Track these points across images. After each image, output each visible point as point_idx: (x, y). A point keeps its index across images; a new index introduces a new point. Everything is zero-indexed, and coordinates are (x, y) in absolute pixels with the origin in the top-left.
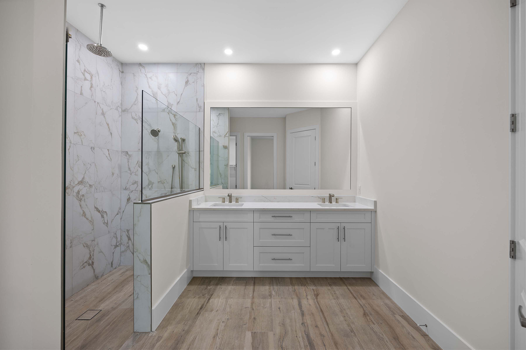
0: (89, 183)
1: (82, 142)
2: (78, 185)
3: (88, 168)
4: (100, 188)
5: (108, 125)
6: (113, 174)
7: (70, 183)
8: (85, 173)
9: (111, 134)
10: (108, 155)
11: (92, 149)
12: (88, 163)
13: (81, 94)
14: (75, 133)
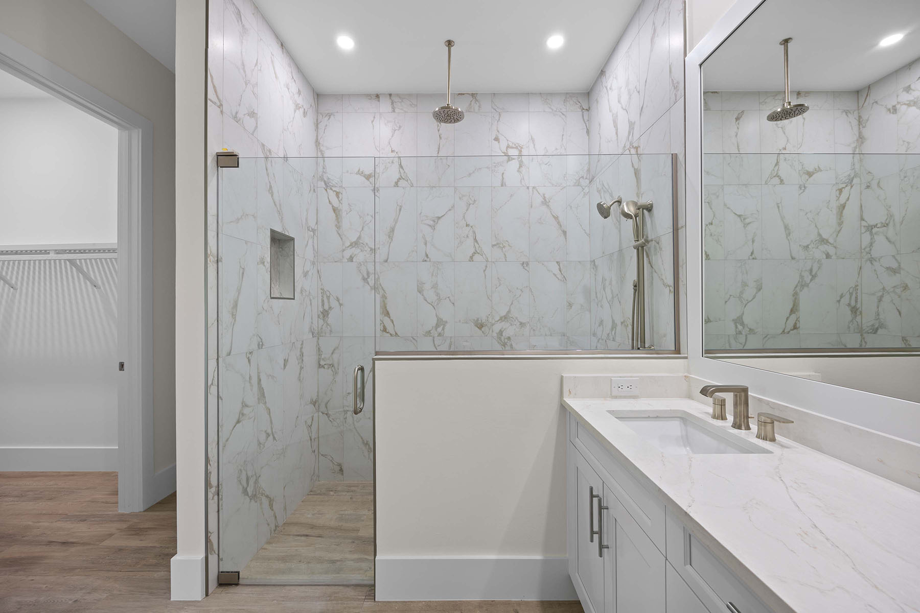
0: (519, 320)
1: (506, 257)
2: (500, 321)
3: (517, 297)
4: (540, 328)
5: (556, 218)
6: (570, 305)
7: (488, 318)
8: (512, 303)
9: (565, 233)
10: (557, 272)
11: (525, 265)
12: (517, 288)
13: (502, 186)
14: (493, 246)
